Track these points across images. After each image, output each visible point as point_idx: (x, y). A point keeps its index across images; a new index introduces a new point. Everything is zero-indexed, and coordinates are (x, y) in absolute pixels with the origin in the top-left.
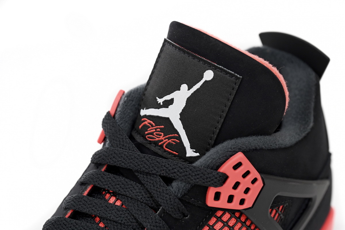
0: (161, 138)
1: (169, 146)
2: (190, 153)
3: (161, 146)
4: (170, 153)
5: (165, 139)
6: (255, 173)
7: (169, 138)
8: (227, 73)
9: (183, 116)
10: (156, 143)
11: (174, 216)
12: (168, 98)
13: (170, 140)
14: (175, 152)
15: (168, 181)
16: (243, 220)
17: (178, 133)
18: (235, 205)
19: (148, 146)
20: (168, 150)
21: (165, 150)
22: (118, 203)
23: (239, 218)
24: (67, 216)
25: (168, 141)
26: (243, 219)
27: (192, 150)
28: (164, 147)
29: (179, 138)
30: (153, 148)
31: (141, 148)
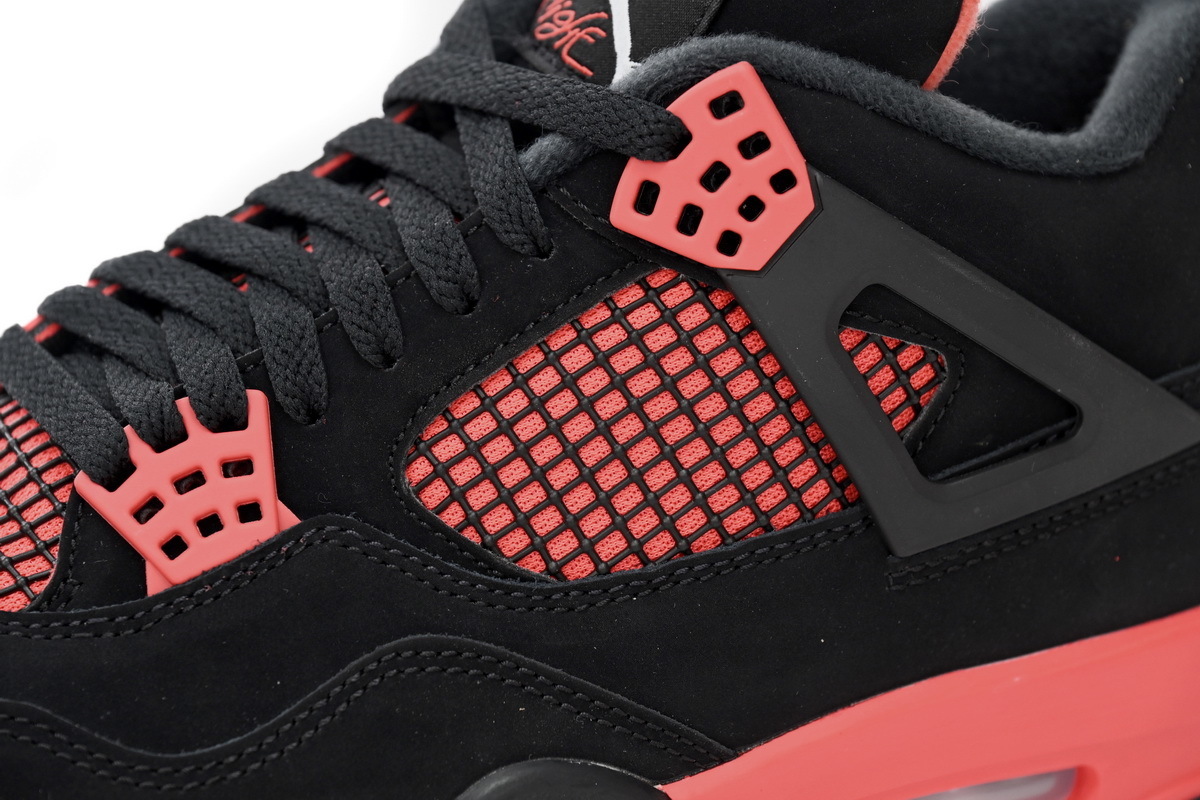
0: (566, 24)
1: (577, 48)
2: (625, 73)
3: (559, 50)
4: (573, 71)
5: (573, 29)
6: (785, 152)
7: (583, 26)
11: (504, 238)
13: (584, 31)
14: (587, 67)
15: (526, 134)
16: (737, 328)
17: (607, 10)
18: (701, 247)
20: (570, 64)
21: (563, 62)
25: (579, 35)
26: (736, 321)
27: (633, 63)
28: (565, 51)
29: (608, 23)
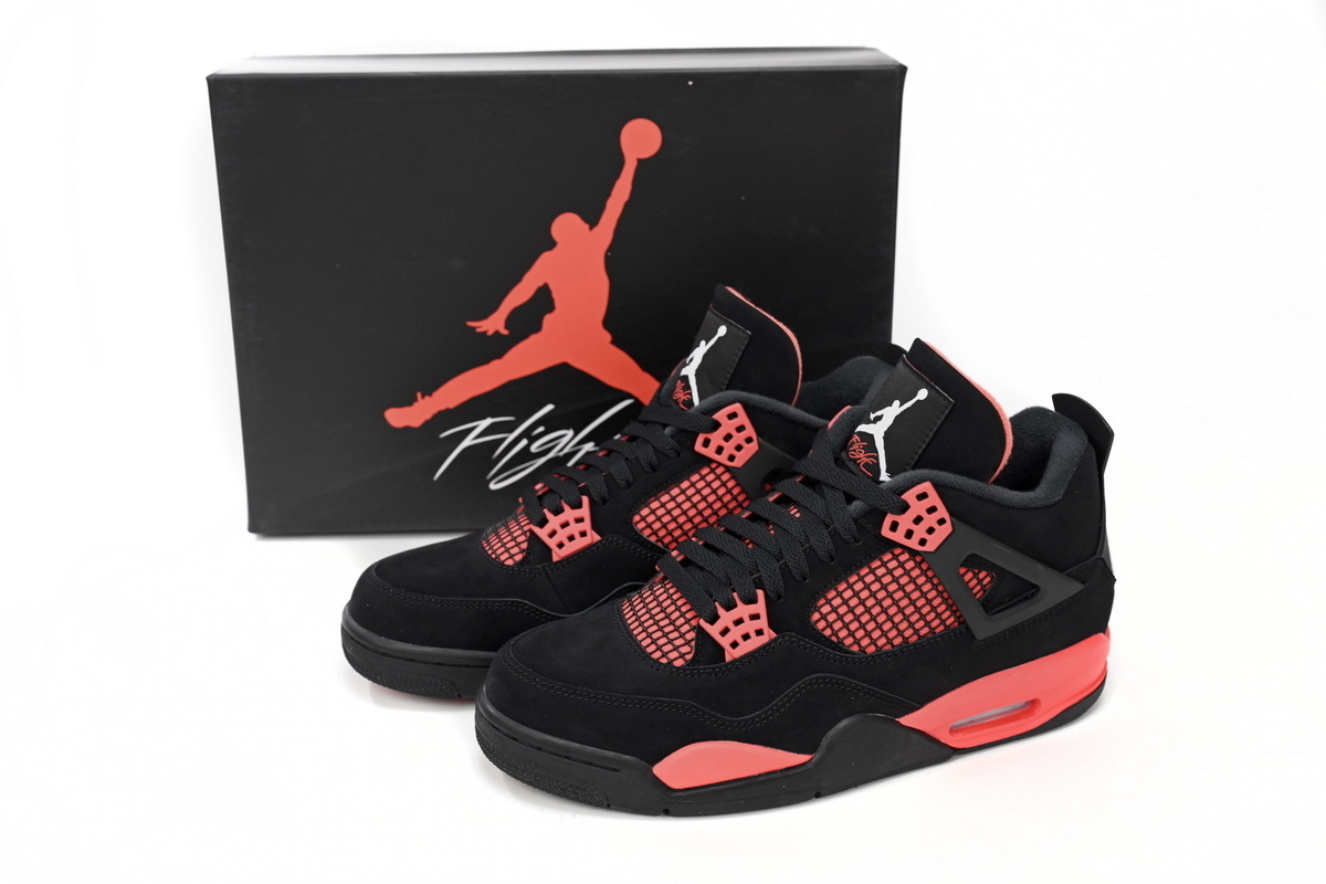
0: (862, 455)
1: (866, 465)
2: (884, 477)
3: (859, 465)
4: (865, 473)
5: (864, 458)
6: (942, 512)
7: (868, 457)
8: (941, 394)
9: (888, 435)
10: (855, 461)
11: (844, 537)
12: (879, 413)
14: (870, 473)
15: (850, 499)
16: (924, 569)
17: (877, 452)
18: (913, 543)
19: (847, 462)
20: (863, 470)
22: (798, 515)
23: (920, 563)
24: (744, 516)
25: (867, 460)
27: (887, 476)
28: (861, 466)
29: (877, 458)
30: (851, 465)
31: (837, 460)
